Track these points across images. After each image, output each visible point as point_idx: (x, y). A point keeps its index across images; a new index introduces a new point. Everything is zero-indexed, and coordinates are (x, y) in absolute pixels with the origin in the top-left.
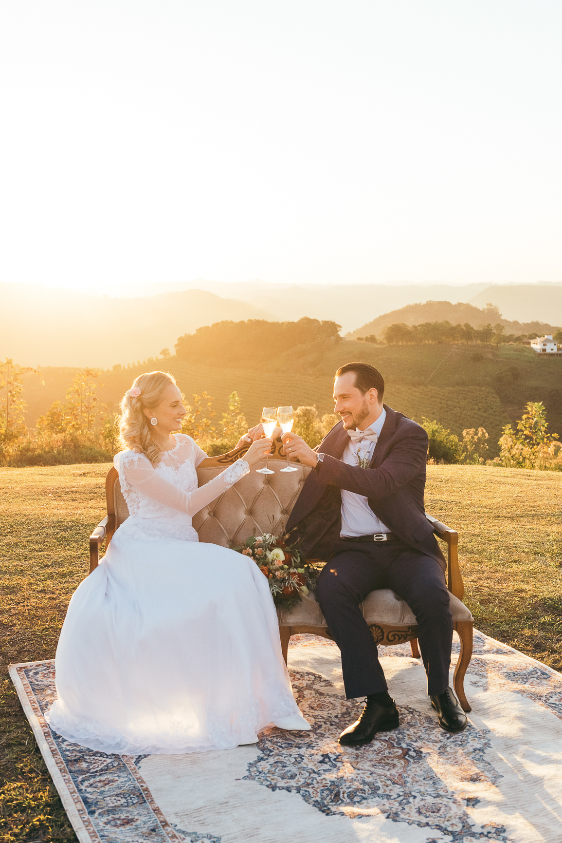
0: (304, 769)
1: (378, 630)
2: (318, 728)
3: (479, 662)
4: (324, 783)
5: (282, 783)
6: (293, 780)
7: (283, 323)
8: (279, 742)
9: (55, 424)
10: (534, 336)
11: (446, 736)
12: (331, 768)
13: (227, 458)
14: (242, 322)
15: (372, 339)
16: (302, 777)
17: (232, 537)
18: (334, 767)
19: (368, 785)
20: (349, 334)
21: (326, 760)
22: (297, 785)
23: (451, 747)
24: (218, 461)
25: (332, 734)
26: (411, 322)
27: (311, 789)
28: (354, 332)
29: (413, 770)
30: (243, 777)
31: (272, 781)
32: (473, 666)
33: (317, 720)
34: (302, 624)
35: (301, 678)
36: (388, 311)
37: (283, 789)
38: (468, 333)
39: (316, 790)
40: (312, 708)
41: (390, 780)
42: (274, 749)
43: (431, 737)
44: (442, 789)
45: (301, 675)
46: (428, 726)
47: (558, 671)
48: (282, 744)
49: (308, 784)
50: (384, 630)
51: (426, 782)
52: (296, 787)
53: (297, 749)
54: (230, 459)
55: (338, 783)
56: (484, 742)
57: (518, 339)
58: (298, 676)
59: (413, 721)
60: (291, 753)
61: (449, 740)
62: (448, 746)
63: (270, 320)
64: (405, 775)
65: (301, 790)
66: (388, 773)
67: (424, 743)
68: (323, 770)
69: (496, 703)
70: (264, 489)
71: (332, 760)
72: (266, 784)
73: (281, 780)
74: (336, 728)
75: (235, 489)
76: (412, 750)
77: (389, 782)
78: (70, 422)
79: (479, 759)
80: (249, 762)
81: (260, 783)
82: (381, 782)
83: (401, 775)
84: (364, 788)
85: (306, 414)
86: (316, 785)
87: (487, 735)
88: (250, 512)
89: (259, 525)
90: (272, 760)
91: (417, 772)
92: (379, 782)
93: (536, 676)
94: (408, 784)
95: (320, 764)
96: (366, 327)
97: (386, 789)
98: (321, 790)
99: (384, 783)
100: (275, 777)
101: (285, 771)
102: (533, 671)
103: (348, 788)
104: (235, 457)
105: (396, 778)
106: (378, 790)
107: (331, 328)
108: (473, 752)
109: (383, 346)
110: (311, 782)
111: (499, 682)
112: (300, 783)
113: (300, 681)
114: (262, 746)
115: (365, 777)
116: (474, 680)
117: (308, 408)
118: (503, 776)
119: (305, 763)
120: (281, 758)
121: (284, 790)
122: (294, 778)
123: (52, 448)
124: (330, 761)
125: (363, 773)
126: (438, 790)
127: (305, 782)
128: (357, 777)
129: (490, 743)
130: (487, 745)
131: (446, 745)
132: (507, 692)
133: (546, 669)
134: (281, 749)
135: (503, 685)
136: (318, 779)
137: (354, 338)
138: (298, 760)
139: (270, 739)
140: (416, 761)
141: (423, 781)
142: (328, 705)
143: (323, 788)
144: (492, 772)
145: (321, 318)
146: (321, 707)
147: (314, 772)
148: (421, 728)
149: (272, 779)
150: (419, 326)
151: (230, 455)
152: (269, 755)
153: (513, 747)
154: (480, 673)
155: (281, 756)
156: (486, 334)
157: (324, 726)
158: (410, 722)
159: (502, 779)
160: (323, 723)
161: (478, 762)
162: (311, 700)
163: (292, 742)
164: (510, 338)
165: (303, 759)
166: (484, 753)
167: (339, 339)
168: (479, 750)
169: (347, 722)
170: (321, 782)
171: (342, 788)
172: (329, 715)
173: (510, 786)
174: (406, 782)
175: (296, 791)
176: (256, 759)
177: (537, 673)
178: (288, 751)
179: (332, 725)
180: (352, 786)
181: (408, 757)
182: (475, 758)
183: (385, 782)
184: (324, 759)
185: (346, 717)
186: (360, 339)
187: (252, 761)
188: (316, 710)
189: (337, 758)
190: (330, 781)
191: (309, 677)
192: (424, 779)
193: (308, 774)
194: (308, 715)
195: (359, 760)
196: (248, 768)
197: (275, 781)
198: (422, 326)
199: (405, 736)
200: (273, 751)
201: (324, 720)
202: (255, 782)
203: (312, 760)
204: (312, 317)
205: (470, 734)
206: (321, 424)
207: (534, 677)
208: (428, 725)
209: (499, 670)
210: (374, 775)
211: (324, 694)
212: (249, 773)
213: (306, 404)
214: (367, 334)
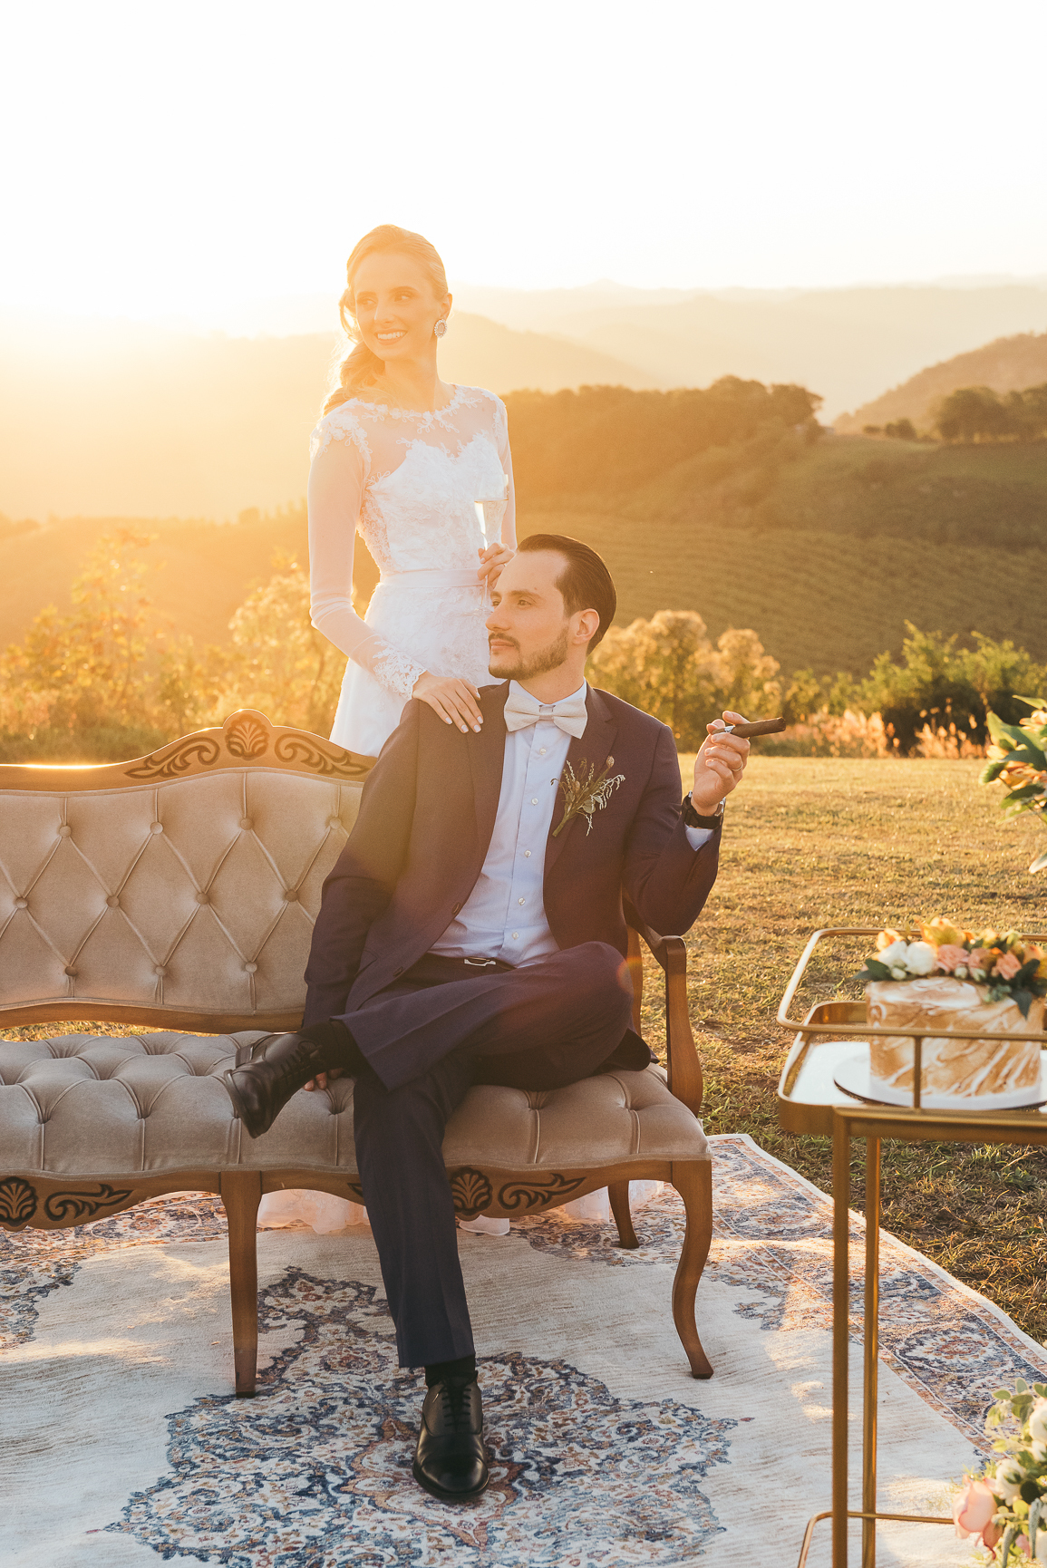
0: (254, 1508)
1: (477, 1181)
2: (326, 1415)
3: (775, 1257)
4: (291, 1541)
5: (192, 1541)
6: (220, 1534)
7: (670, 394)
8: (221, 1447)
9: (44, 666)
11: (629, 1431)
12: (320, 1507)
13: (150, 765)
14: (566, 394)
15: (903, 430)
16: (245, 1527)
17: (163, 957)
18: (330, 1506)
19: (395, 1547)
20: (845, 418)
21: (315, 1488)
22: (227, 1545)
23: (631, 1462)
24: (126, 773)
25: (355, 1427)
26: (1004, 383)
27: (257, 1554)
28: (858, 412)
29: (520, 1513)
30: (108, 1524)
31: (172, 1535)
32: (756, 1267)
33: (329, 1395)
34: (290, 1167)
35: (325, 1295)
36: (945, 354)
37: (190, 1553)
39: (267, 1558)
40: (327, 1367)
41: (453, 1535)
42: (203, 1461)
43: (593, 1435)
44: (568, 1556)
45: (327, 1288)
46: (593, 1409)
47: (964, 1281)
48: (226, 1451)
49: (254, 1544)
50: (491, 1181)
51: (540, 1541)
52: (222, 1549)
53: (258, 1461)
54: (157, 768)
55: (323, 1543)
56: (714, 1448)
58: (319, 1290)
59: (562, 1398)
60: (241, 1471)
61: (631, 1445)
62: (625, 1457)
63: (636, 386)
64: (495, 1524)
65: (232, 1556)
66: (454, 1520)
67: (571, 1449)
68: (301, 1512)
69: (779, 1357)
70: (240, 841)
71: (330, 1489)
72: (153, 1542)
73: (192, 1533)
74: (369, 1414)
75: (169, 842)
76: (535, 1466)
77: (450, 1541)
78: (85, 661)
79: (686, 1489)
80: (135, 1490)
81: (140, 1540)
82: (430, 1539)
83: (486, 1524)
84: (382, 1553)
85: (677, 630)
86: (270, 1547)
87: (728, 1432)
88: (208, 897)
89: (228, 926)
90: (188, 1487)
91: (527, 1517)
92: (424, 1541)
93: (902, 1292)
94: (496, 1544)
95: (297, 1498)
96: (890, 397)
97: (437, 1556)
98: (280, 1558)
99: (435, 1542)
100: (183, 1526)
101: (209, 1513)
102: (901, 1280)
103: (344, 1553)
104: (169, 765)
105: (471, 1532)
106: (414, 1558)
107: (798, 402)
108: (679, 1472)
109: (931, 447)
110: (261, 1539)
111: (804, 1306)
112: (235, 1541)
113: (319, 1303)
114: (180, 1454)
115: (394, 1527)
116: (746, 1301)
117: (683, 615)
118: (725, 1529)
119: (262, 1496)
120: (212, 1481)
121: (192, 1557)
122: (225, 1530)
123: (23, 725)
124: (325, 1490)
125: (392, 1519)
126: (559, 1560)
127: (248, 1538)
128: (374, 1528)
129: (728, 1450)
130: (719, 1456)
131: (621, 1454)
132: (816, 1330)
133: (934, 1276)
134: (219, 1461)
135: (812, 1314)
136: (281, 1531)
137: (856, 428)
138: (248, 1488)
139: (201, 1439)
140: (534, 1492)
141: (534, 1538)
142: (370, 1359)
143: (285, 1553)
144: (703, 1519)
145: (770, 377)
146: (348, 1364)
147: (277, 1516)
148: (575, 1413)
149: (174, 1531)
150: (1027, 392)
151: (157, 759)
152: (186, 1476)
153: (779, 1461)
154: (770, 1284)
155: (215, 1477)
157: (341, 1407)
158: (553, 1400)
159: (724, 1534)
160: (340, 1403)
161: (680, 1495)
162: (330, 1348)
163: (252, 1447)
165: (262, 1486)
166: (703, 1475)
167: (816, 431)
168: (694, 1468)
169: (401, 1400)
170: (285, 1540)
171: (330, 1554)
172: (363, 1385)
173: (733, 1552)
174: (491, 1540)
175: (219, 1559)
176: (154, 1483)
177: (909, 1284)
178: (234, 1465)
179: (361, 1405)
180: (354, 1548)
181: (520, 1483)
182: (677, 1485)
183: (439, 1541)
184: (310, 1488)
185: (404, 1390)
186: (871, 430)
187: (142, 1490)
188: (335, 1372)
189: (345, 1484)
190: (307, 1537)
191: (345, 1293)
192: (537, 1534)
193: (260, 1520)
194: (310, 1384)
195: (397, 1488)
196: (127, 1504)
197: (179, 1535)
198: (1034, 391)
199: (531, 1433)
200: (199, 1467)
201: (345, 1395)
202: (132, 1536)
203: (282, 1488)
204: (745, 375)
205: (685, 1432)
206: (716, 656)
207: (898, 1295)
208: (595, 1406)
209: (818, 1277)
210: (419, 1524)
211: (368, 1333)
212: (124, 1517)
213: (675, 605)
214: (891, 417)
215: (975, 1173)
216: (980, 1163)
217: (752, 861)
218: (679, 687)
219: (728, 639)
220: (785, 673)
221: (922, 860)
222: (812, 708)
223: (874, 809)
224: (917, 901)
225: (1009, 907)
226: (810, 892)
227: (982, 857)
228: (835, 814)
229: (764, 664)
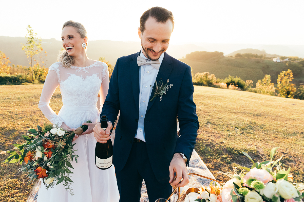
7: (210, 52)
10: (274, 58)
15: (232, 57)
26: (242, 53)
38: (256, 56)
57: (270, 58)
85: (207, 74)
107: (222, 54)
109: (234, 58)
117: (207, 73)
137: (227, 56)
156: (261, 57)
164: (268, 58)
167: (223, 56)
206: (210, 77)
213: (207, 72)
214: (231, 55)
215: (223, 159)
216: (223, 158)
217: (205, 104)
218: (206, 79)
219: (212, 75)
220: (217, 78)
221: (224, 106)
222: (219, 82)
223: (221, 98)
224: (223, 112)
225: (234, 114)
226: (210, 109)
227: (231, 106)
228: (216, 98)
229: (215, 78)
